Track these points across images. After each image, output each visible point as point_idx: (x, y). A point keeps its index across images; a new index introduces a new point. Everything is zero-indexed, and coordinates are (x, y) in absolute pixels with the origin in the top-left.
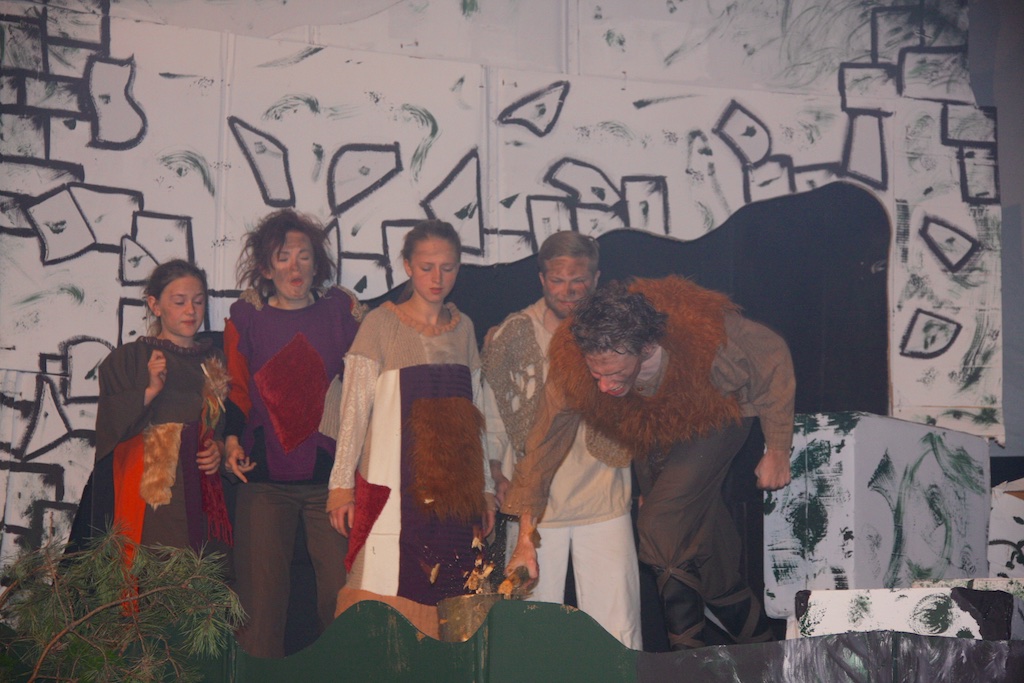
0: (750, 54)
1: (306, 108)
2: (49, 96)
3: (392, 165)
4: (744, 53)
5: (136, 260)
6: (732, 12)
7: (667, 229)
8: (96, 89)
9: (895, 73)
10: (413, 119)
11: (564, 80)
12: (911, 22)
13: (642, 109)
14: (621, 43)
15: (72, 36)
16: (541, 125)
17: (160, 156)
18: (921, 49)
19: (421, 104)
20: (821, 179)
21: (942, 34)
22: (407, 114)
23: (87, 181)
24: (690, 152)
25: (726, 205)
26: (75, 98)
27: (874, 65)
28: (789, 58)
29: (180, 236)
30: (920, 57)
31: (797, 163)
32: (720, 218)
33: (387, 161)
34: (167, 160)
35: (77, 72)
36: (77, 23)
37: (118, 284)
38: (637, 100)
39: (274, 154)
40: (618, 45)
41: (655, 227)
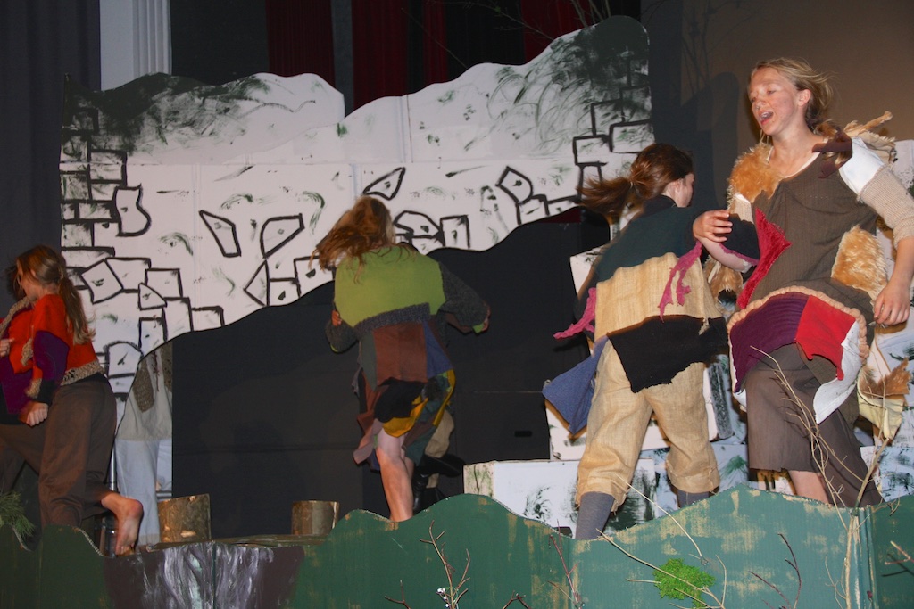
0: (517, 138)
1: (246, 200)
2: (93, 211)
3: (298, 226)
4: (514, 138)
5: (147, 296)
6: (504, 115)
7: (469, 245)
8: (119, 205)
9: (608, 140)
10: (310, 200)
11: (402, 166)
12: (615, 109)
13: (452, 178)
14: (437, 141)
15: (105, 178)
16: (389, 194)
17: (160, 237)
18: (623, 124)
19: (314, 190)
20: (565, 206)
21: (636, 114)
22: (306, 197)
23: (117, 255)
24: (482, 199)
25: (506, 227)
26: (108, 211)
27: (595, 136)
28: (541, 138)
29: (174, 279)
30: (623, 129)
31: (549, 198)
32: (502, 235)
33: (295, 224)
34: (164, 239)
35: (109, 197)
36: (108, 170)
37: (138, 310)
38: (448, 172)
39: (226, 228)
40: (436, 143)
41: (462, 245)
